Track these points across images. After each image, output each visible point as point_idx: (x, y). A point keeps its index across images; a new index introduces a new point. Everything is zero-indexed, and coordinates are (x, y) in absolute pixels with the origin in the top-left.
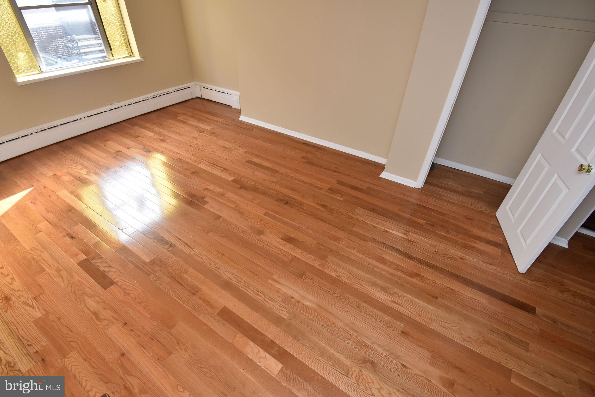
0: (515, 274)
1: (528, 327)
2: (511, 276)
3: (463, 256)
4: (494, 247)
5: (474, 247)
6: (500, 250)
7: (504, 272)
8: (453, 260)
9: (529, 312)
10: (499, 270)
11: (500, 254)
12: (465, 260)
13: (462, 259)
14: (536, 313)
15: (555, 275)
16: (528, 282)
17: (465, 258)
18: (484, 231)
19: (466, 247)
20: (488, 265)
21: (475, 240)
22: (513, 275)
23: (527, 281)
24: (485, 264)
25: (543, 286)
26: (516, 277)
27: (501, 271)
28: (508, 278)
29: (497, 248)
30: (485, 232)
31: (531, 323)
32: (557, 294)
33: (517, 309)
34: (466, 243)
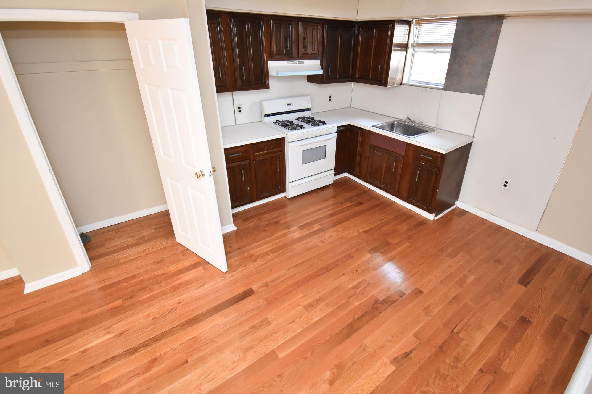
0: (222, 277)
1: (257, 306)
2: (222, 280)
3: (179, 300)
4: (195, 270)
5: (182, 284)
6: (201, 268)
7: (215, 282)
8: (174, 311)
9: (250, 295)
10: (211, 284)
11: (203, 271)
12: (183, 300)
13: (180, 303)
14: (254, 290)
15: (244, 254)
16: (235, 274)
17: (182, 300)
18: (178, 262)
19: (175, 289)
20: (202, 288)
21: (178, 277)
22: (223, 278)
23: (233, 274)
24: (200, 289)
25: (244, 268)
26: (225, 278)
27: (213, 284)
28: (222, 284)
29: (197, 268)
30: (180, 263)
31: (257, 302)
32: (254, 265)
33: (243, 301)
34: (173, 285)
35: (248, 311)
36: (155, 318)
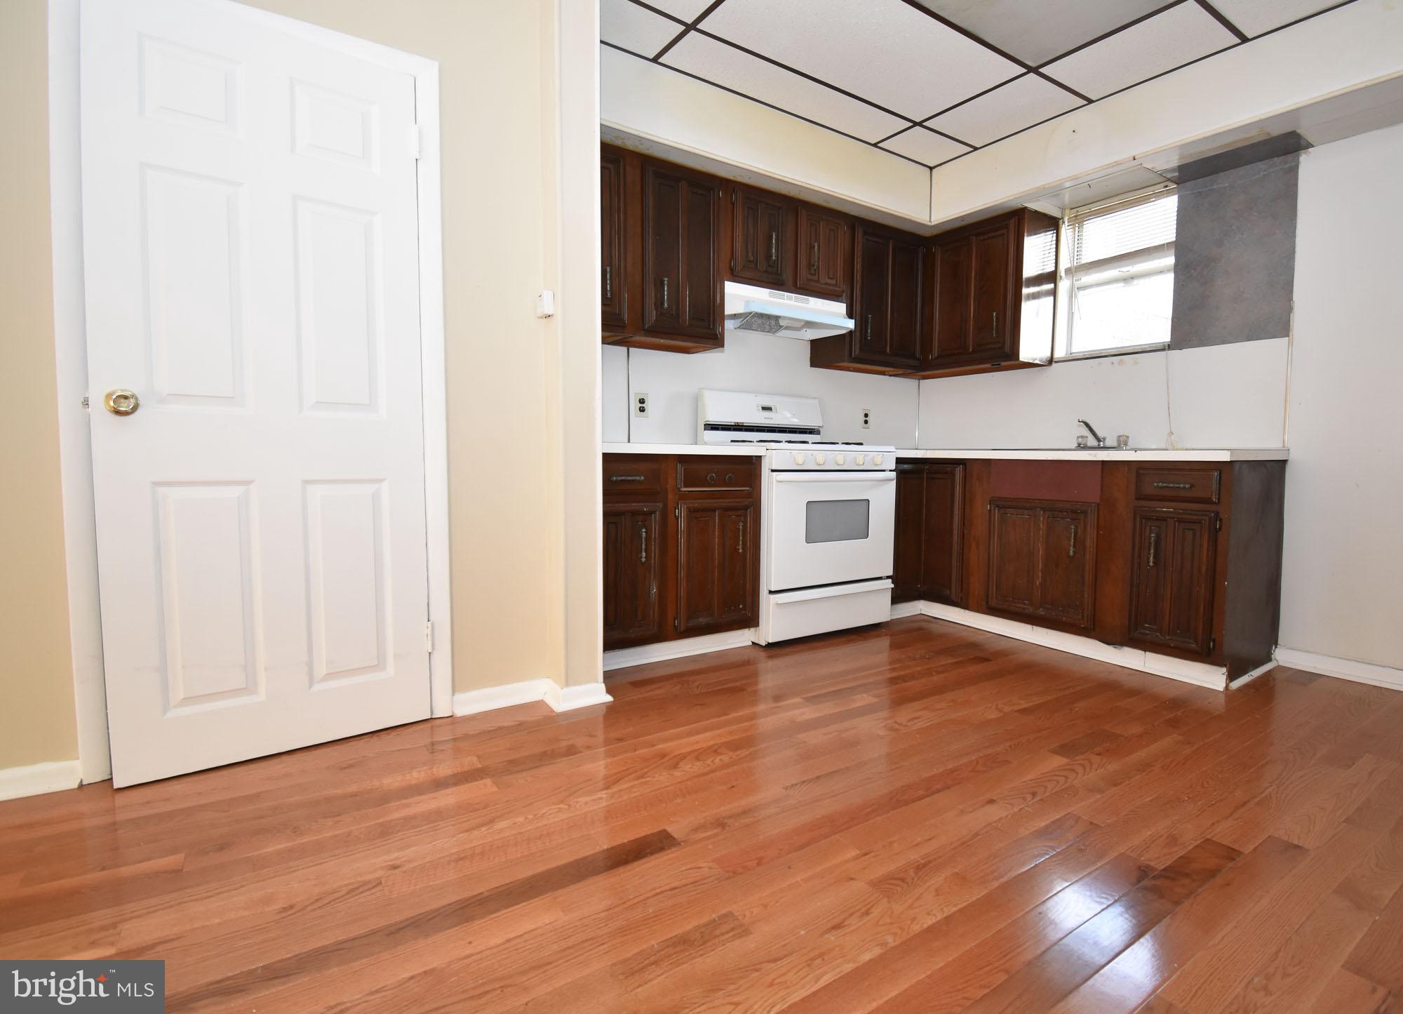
35: (657, 894)
36: (291, 907)
